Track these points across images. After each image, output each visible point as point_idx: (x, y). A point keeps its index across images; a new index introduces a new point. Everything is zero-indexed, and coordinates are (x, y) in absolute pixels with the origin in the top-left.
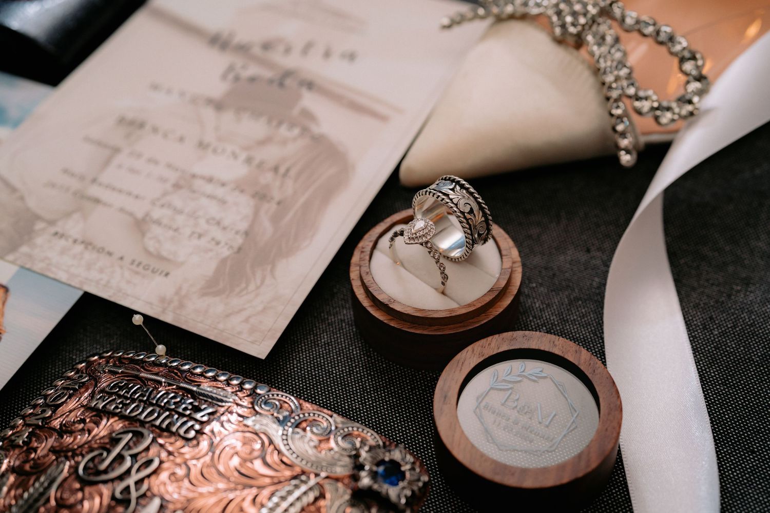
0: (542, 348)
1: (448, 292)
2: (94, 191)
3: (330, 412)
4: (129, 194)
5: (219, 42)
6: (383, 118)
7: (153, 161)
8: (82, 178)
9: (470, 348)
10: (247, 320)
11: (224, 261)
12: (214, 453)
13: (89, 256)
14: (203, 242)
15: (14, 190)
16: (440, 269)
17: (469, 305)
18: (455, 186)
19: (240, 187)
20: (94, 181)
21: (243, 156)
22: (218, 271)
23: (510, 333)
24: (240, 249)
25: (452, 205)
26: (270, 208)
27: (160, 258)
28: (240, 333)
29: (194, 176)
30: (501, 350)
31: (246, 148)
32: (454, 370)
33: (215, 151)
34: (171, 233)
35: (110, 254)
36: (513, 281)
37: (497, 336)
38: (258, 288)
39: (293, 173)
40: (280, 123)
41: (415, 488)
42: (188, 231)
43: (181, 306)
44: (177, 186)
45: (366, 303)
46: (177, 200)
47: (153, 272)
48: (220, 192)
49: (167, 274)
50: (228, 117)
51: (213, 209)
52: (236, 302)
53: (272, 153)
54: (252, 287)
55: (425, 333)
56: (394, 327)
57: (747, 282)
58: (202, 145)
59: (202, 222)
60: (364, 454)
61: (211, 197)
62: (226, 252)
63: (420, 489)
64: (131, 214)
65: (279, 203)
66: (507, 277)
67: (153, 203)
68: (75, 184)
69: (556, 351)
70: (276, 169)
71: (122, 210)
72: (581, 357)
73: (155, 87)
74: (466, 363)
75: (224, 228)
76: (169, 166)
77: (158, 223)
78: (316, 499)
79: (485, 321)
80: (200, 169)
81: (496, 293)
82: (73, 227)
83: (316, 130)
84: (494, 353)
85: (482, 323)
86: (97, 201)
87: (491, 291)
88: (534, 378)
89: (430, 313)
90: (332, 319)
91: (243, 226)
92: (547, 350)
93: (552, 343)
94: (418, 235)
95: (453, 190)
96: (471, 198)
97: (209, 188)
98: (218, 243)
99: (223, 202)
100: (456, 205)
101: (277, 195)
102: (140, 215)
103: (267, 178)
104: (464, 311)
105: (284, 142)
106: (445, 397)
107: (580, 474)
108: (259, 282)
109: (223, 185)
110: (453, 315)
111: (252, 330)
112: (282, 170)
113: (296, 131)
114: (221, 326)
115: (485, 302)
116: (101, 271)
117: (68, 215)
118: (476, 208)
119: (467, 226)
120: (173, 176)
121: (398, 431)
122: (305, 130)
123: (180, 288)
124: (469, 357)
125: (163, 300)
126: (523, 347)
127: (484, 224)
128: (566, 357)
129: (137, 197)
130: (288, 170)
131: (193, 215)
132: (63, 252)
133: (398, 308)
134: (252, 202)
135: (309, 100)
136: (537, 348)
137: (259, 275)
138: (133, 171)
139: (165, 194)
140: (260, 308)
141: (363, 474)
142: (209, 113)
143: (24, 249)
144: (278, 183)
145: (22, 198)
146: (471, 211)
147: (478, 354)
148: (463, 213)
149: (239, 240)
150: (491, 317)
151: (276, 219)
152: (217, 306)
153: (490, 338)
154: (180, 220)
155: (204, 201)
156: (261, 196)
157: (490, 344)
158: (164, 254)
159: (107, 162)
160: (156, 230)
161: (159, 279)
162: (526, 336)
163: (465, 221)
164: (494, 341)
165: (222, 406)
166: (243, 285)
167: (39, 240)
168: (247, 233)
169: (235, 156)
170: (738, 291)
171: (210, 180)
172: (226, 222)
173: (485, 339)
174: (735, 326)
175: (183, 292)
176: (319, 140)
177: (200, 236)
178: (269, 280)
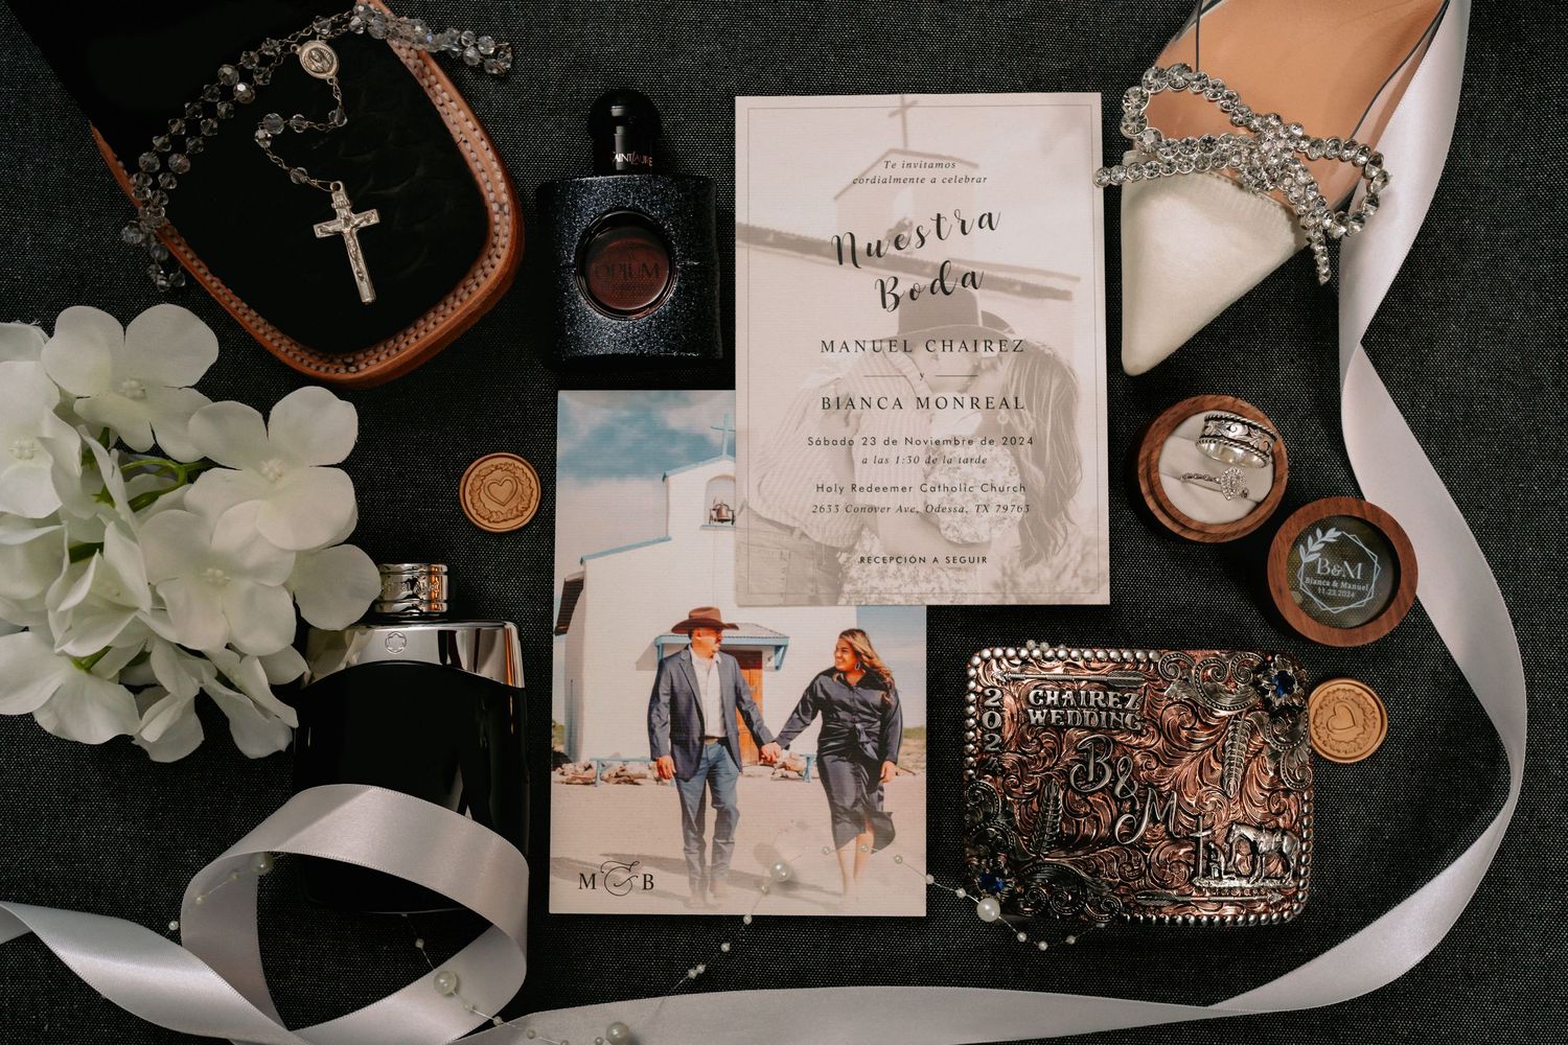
0: (1333, 515)
2: (862, 499)
4: (895, 488)
6: (1065, 296)
7: (890, 442)
8: (841, 490)
9: (1277, 538)
10: (1075, 574)
11: (1021, 525)
13: (907, 569)
14: (992, 513)
15: (792, 530)
19: (987, 440)
20: (853, 488)
22: (1024, 537)
23: (1301, 510)
24: (1027, 507)
27: (967, 545)
28: (1078, 589)
29: (937, 442)
30: (1301, 528)
31: (964, 389)
32: (1275, 562)
34: (959, 515)
35: (923, 560)
37: (1292, 517)
38: (1066, 539)
39: (1022, 401)
40: (975, 345)
42: (972, 507)
43: (1016, 585)
44: (931, 462)
45: (1175, 529)
46: (940, 476)
47: (971, 562)
48: (972, 451)
49: (984, 560)
51: (979, 474)
52: (1055, 561)
53: (990, 386)
54: (1060, 540)
57: (1430, 342)
58: (923, 403)
59: (978, 492)
61: (968, 461)
62: (1018, 516)
64: (912, 511)
67: (923, 490)
68: (840, 499)
69: (1344, 513)
70: (1005, 403)
71: (902, 510)
72: (1364, 509)
74: (1283, 554)
75: (1002, 491)
76: (909, 441)
77: (941, 509)
80: (938, 432)
82: (871, 545)
83: (1012, 338)
84: (1296, 534)
86: (872, 509)
91: (1015, 481)
92: (1335, 513)
93: (1337, 506)
97: (961, 452)
98: (1006, 509)
99: (982, 461)
102: (920, 508)
103: (1004, 417)
106: (1280, 590)
108: (1062, 532)
109: (970, 442)
111: (1086, 581)
112: (1012, 403)
113: (996, 348)
114: (1058, 589)
116: (928, 581)
117: (858, 535)
120: (919, 451)
122: (1002, 343)
123: (1004, 569)
124: (1280, 547)
125: (996, 585)
126: (1317, 520)
128: (1353, 514)
129: (904, 489)
131: (966, 488)
132: (882, 575)
134: (1007, 451)
136: (1328, 515)
137: (1058, 525)
138: (880, 461)
139: (926, 475)
140: (1079, 558)
143: (847, 588)
144: (1016, 419)
145: (803, 535)
147: (1285, 541)
149: (1022, 498)
151: (1039, 460)
152: (1043, 572)
154: (958, 498)
155: (965, 467)
156: (1011, 441)
157: (1290, 527)
158: (968, 539)
159: (850, 462)
160: (945, 519)
161: (980, 568)
162: (1315, 508)
166: (1053, 542)
167: (853, 573)
168: (1023, 487)
170: (1427, 355)
171: (954, 442)
172: (999, 483)
174: (1436, 393)
175: (1009, 571)
177: (986, 508)
178: (1070, 528)
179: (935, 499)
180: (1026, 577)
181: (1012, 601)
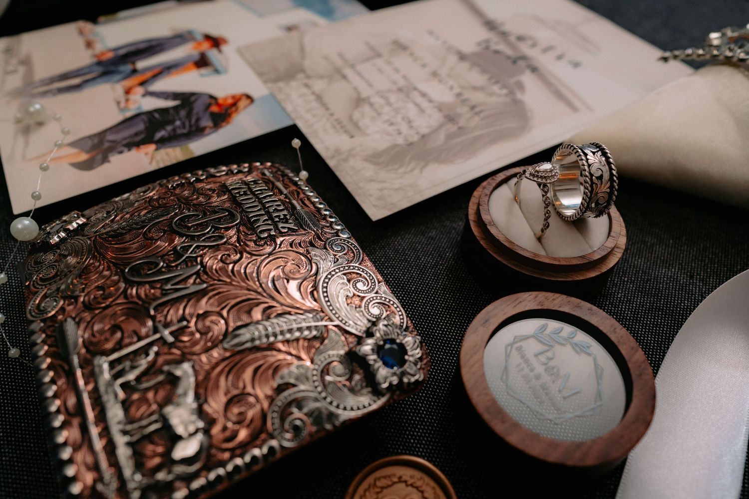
0: (601, 328)
1: (544, 241)
2: (348, 72)
3: (381, 278)
4: (367, 82)
5: (490, 25)
7: (397, 70)
8: (346, 61)
9: (534, 293)
10: (381, 190)
11: (395, 146)
12: (268, 257)
13: (315, 104)
14: (391, 129)
16: (545, 215)
17: (555, 259)
18: (598, 151)
19: (440, 108)
20: (352, 66)
21: (457, 90)
22: (387, 151)
23: (578, 301)
24: (411, 144)
25: (586, 164)
26: (453, 128)
27: (356, 125)
28: (370, 195)
29: (415, 89)
30: (561, 309)
31: (461, 87)
32: (508, 303)
33: (440, 81)
34: (374, 114)
35: (327, 109)
36: (608, 261)
37: (564, 297)
38: (405, 173)
39: (482, 115)
40: (497, 82)
41: (405, 380)
42: (385, 118)
43: (346, 160)
44: (400, 90)
45: (472, 217)
46: (393, 98)
47: (345, 131)
48: (425, 104)
49: (352, 137)
50: (464, 65)
51: (412, 112)
52: (383, 174)
53: (477, 97)
54: (401, 171)
55: (505, 262)
56: (482, 245)
58: (435, 74)
59: (399, 118)
60: (381, 325)
61: (417, 105)
62: (400, 141)
63: (409, 384)
64: (359, 93)
65: (460, 128)
66: (604, 253)
67: (378, 93)
68: (339, 63)
69: (613, 338)
70: (473, 108)
71: (355, 89)
72: (636, 356)
73: (431, 33)
74: (524, 303)
75: (411, 127)
76: (405, 77)
77: (371, 105)
78: (315, 337)
79: (562, 280)
80: (422, 87)
81: (585, 261)
82: (318, 86)
83: (519, 96)
84: (554, 309)
85: (559, 280)
86: (344, 77)
87: (582, 257)
88: (578, 349)
89: (517, 248)
90: (448, 223)
91: (425, 131)
92: (605, 331)
93: (612, 329)
94: (540, 174)
95: (594, 153)
96: (607, 167)
97: (419, 99)
98: (400, 133)
99: (422, 111)
100: (589, 166)
101: (462, 123)
102: (364, 95)
103: (464, 110)
104: (547, 261)
105: (492, 94)
106: (487, 321)
107: (570, 463)
108: (409, 169)
109: (431, 101)
110: (536, 259)
111: (380, 198)
112: (477, 110)
113: (505, 91)
114: (361, 185)
115: (571, 264)
116: (314, 116)
117: (321, 77)
118: (606, 176)
119: (590, 189)
120: (402, 83)
121: (441, 328)
122: (511, 93)
123: (353, 149)
124: (528, 300)
126: (583, 317)
127: (606, 196)
128: (620, 347)
129: (370, 85)
130: (481, 111)
131: (397, 111)
132: (302, 95)
133: (493, 231)
134: (442, 119)
135: (527, 78)
136: (596, 325)
137: (412, 165)
138: (380, 71)
139: (390, 91)
140: (397, 186)
141: (370, 341)
142: (453, 59)
143: (281, 84)
144: (468, 116)
146: (600, 178)
147: (538, 302)
148: (592, 175)
149: (415, 138)
150: (570, 279)
151: (450, 137)
152: (369, 170)
153: (557, 295)
154: (387, 109)
155: (411, 106)
156: (451, 119)
157: (554, 299)
158: (361, 124)
159: (368, 59)
160: (367, 109)
161: (344, 137)
162: (592, 310)
163: (590, 183)
164: (560, 299)
165: (305, 230)
166: (396, 167)
167: (294, 84)
168: (423, 136)
169: (451, 88)
171: (424, 95)
172: (415, 124)
173: (553, 294)
175: (353, 152)
176: (516, 102)
177: (392, 124)
178: (416, 172)
179: (376, 100)
180: (357, 162)
181: (331, 163)
